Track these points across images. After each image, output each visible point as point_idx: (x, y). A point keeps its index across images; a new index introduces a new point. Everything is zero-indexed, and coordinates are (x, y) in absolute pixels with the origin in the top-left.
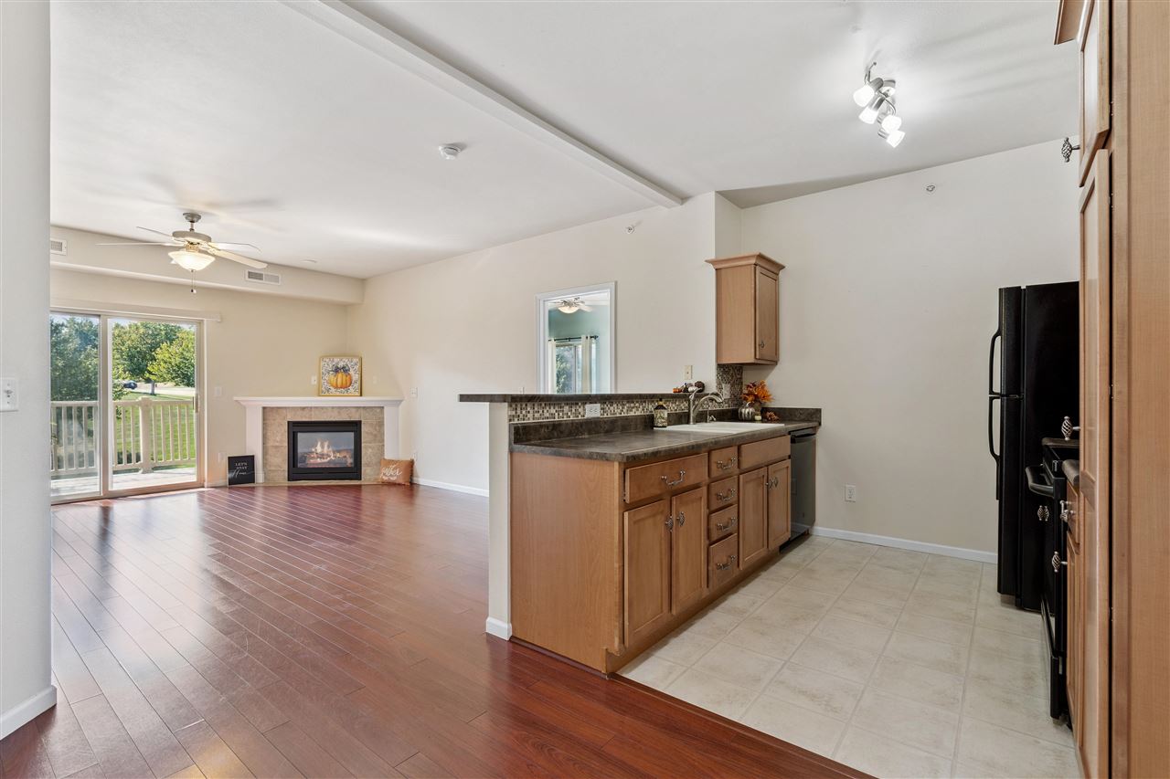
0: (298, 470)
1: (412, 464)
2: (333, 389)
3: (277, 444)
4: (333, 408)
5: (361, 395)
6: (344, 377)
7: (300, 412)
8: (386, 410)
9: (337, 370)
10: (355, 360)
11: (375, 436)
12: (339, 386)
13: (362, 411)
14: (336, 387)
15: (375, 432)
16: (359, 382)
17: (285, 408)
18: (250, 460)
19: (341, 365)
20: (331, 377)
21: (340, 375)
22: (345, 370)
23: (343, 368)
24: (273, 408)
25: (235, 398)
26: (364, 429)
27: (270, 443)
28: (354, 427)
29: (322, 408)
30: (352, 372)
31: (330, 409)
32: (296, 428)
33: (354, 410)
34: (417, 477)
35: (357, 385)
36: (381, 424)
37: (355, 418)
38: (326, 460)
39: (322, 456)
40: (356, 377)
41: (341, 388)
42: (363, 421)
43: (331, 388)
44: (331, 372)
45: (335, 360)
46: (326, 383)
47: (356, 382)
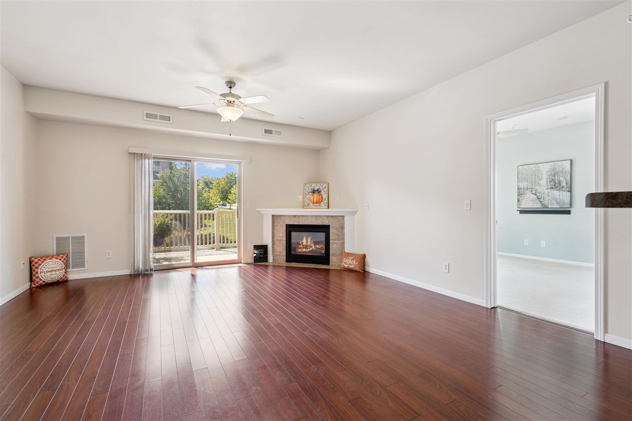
0: (292, 256)
1: (364, 256)
2: (311, 204)
3: (280, 239)
4: (312, 216)
5: (328, 208)
6: (318, 196)
7: (293, 219)
8: (346, 218)
9: (314, 192)
10: (324, 185)
11: (339, 235)
12: (315, 202)
13: (330, 219)
14: (313, 203)
15: (339, 233)
16: (327, 200)
17: (285, 216)
18: (265, 247)
19: (316, 188)
20: (310, 196)
21: (315, 195)
22: (319, 191)
23: (318, 190)
24: (277, 216)
25: (258, 209)
26: (332, 231)
27: (276, 238)
28: (325, 229)
29: (306, 216)
30: (323, 193)
31: (310, 217)
32: (291, 229)
33: (325, 218)
34: (369, 267)
35: (326, 201)
36: (342, 228)
37: (326, 223)
38: (308, 250)
39: (306, 247)
40: (325, 196)
41: (316, 203)
42: (331, 226)
43: (310, 203)
44: (310, 193)
45: (313, 185)
46: (307, 200)
47: (325, 200)
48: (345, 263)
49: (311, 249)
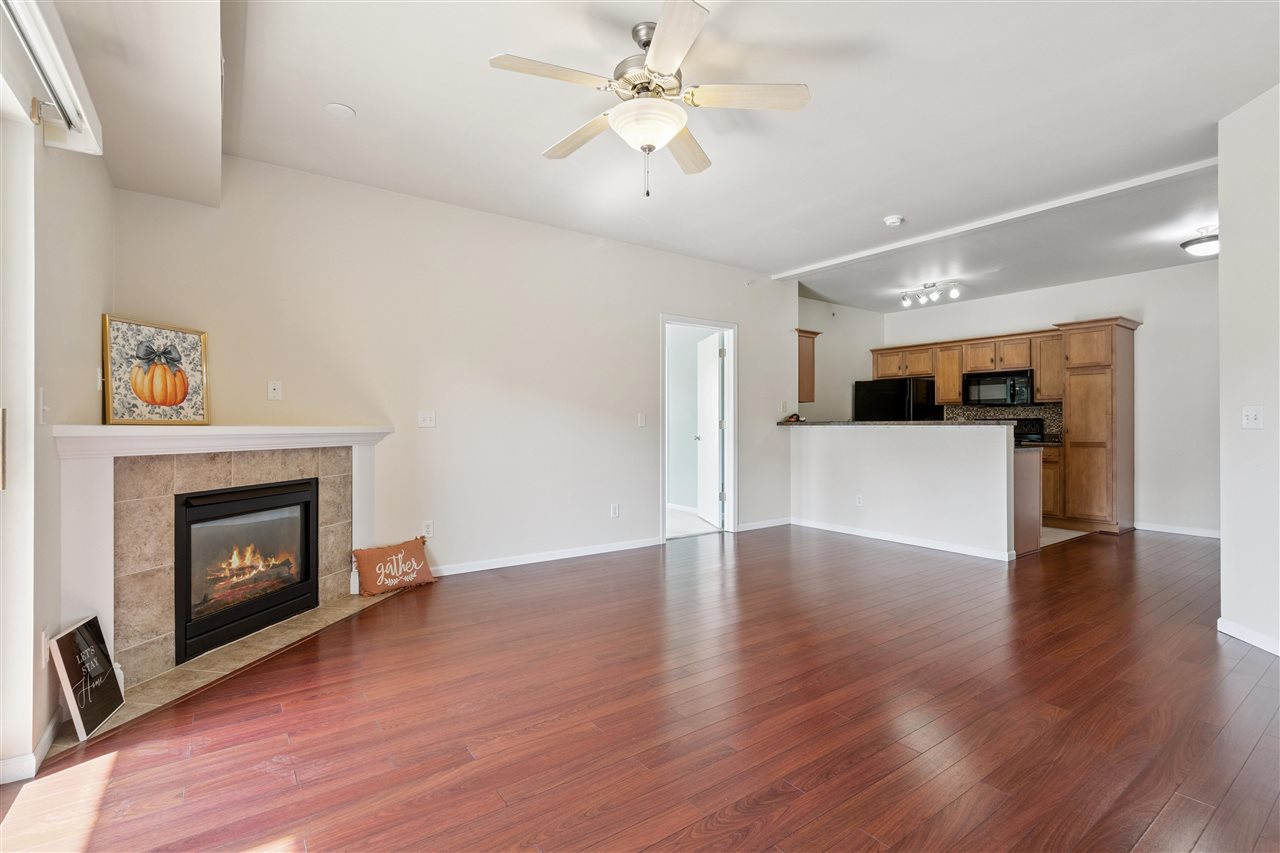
1: (422, 542)
2: (143, 409)
3: (147, 567)
4: (273, 452)
6: (169, 376)
7: (206, 469)
8: (355, 452)
9: (150, 357)
10: (192, 336)
11: (339, 506)
12: (158, 399)
13: (321, 457)
14: (149, 402)
15: (339, 500)
16: (201, 393)
17: (169, 458)
19: (159, 344)
20: (136, 374)
21: (158, 371)
22: (169, 358)
23: (166, 353)
24: (136, 460)
26: (324, 494)
27: (127, 569)
28: (302, 494)
29: (253, 454)
30: (185, 365)
31: (266, 456)
33: (308, 456)
35: (196, 398)
36: (347, 482)
37: (310, 473)
38: (247, 577)
39: (241, 570)
41: (164, 403)
42: (321, 479)
43: (139, 402)
44: (136, 362)
45: (146, 331)
46: (122, 391)
47: (196, 392)
48: (388, 576)
49: (254, 572)
